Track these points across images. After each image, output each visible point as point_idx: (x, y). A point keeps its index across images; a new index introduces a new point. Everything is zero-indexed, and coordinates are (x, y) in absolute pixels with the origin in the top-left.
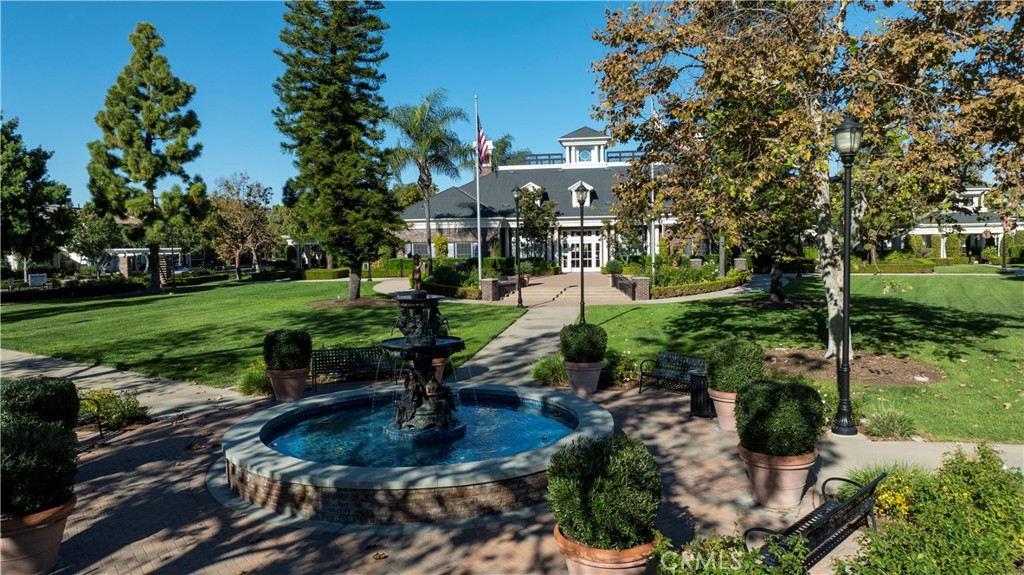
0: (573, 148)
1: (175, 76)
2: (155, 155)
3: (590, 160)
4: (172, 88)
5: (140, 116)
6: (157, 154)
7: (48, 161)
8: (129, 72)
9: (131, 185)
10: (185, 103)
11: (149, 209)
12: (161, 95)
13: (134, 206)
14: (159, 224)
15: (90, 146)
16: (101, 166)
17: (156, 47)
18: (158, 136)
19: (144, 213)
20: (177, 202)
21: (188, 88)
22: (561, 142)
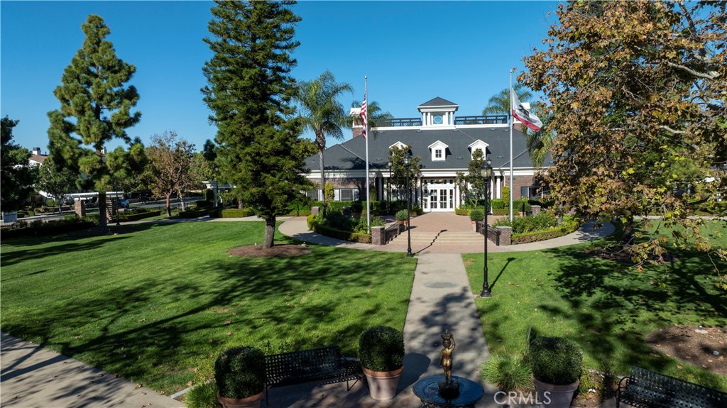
0: (429, 114)
1: (119, 58)
2: (103, 121)
3: (442, 123)
4: (117, 68)
5: (90, 90)
6: (105, 120)
7: (14, 128)
8: (81, 54)
9: (83, 146)
10: (127, 80)
11: (98, 166)
12: (108, 74)
13: (85, 164)
14: (106, 178)
15: (50, 115)
16: (58, 130)
17: (104, 35)
18: (105, 107)
19: (94, 170)
20: (120, 160)
21: (129, 68)
22: (419, 109)
